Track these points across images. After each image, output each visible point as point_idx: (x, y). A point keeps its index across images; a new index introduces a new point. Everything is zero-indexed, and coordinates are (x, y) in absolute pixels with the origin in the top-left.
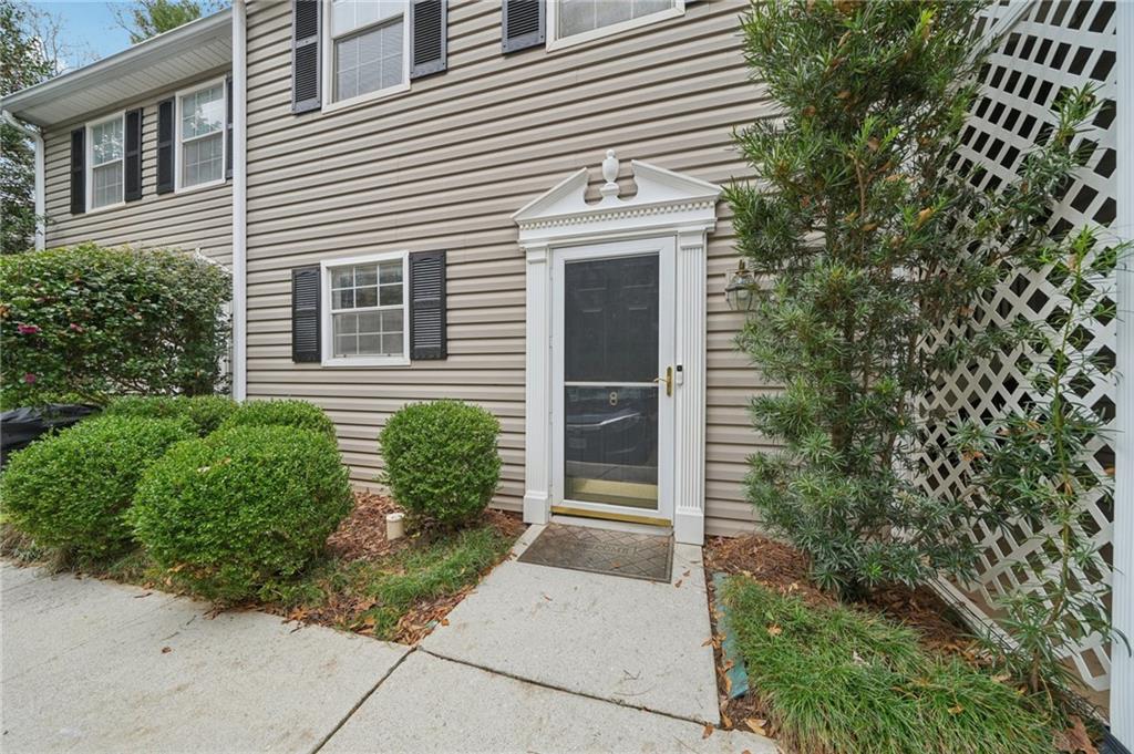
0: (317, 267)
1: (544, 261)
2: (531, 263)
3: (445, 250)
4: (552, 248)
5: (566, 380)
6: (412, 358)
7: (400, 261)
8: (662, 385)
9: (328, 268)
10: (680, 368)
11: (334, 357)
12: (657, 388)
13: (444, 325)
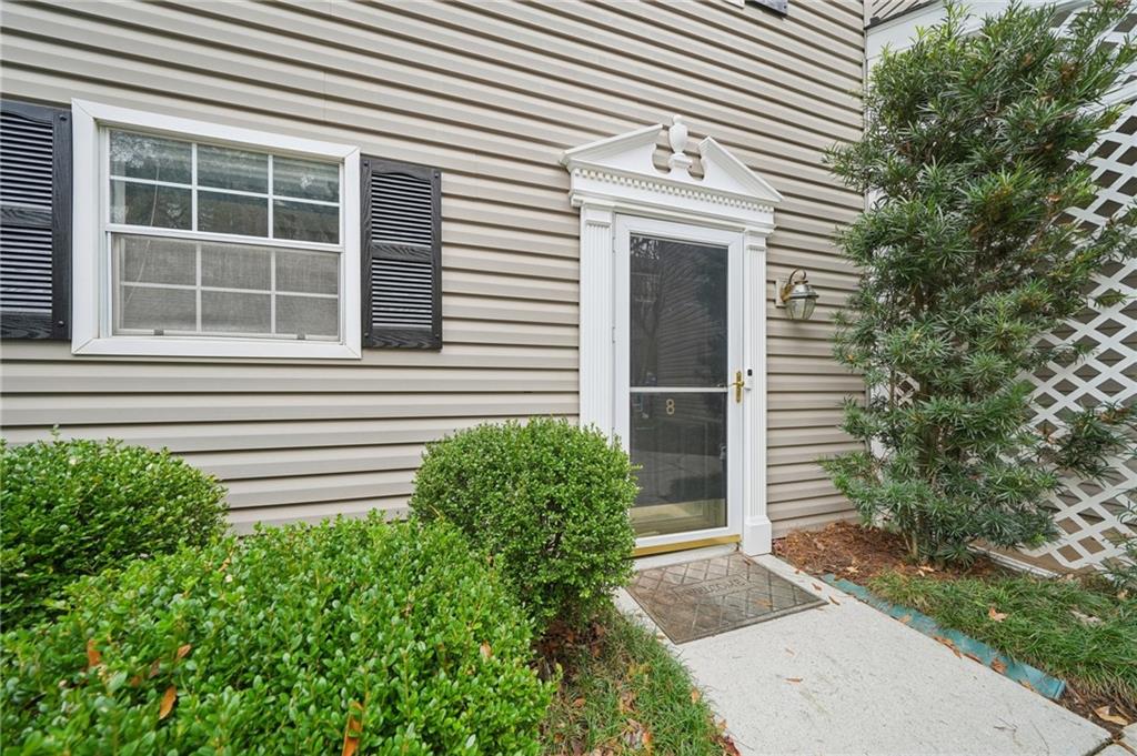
0: (64, 113)
1: (606, 226)
2: (590, 224)
3: (440, 170)
4: (617, 212)
5: (631, 385)
6: (367, 344)
7: (334, 165)
8: (731, 390)
9: (100, 124)
10: (750, 373)
11: (115, 333)
12: (726, 394)
13: (438, 294)
